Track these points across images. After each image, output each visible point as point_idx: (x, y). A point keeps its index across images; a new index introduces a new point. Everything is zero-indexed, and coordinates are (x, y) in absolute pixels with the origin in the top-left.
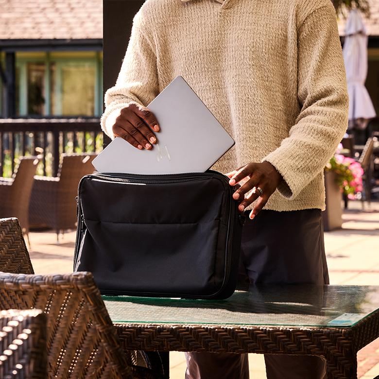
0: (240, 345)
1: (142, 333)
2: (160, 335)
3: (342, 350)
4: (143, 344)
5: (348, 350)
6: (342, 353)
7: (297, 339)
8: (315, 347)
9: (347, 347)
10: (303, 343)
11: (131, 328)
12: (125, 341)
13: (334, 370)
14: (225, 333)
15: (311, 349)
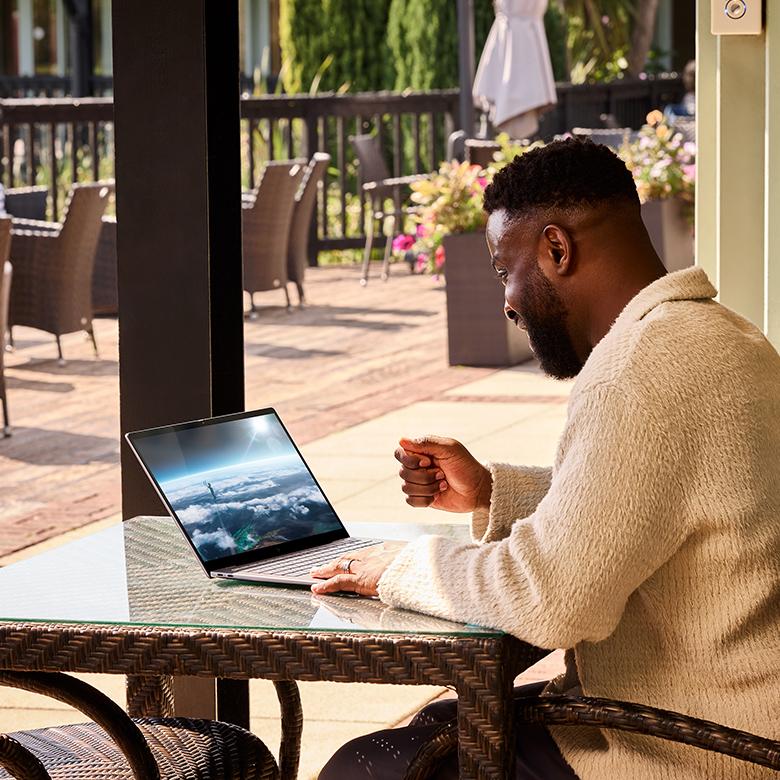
0: (306, 668)
1: (135, 644)
2: (167, 647)
3: (484, 678)
4: (138, 664)
5: (494, 676)
6: (484, 682)
7: (406, 658)
8: (436, 673)
9: (491, 671)
10: (415, 665)
11: (116, 635)
12: (105, 658)
13: (471, 712)
14: (279, 646)
15: (429, 675)
